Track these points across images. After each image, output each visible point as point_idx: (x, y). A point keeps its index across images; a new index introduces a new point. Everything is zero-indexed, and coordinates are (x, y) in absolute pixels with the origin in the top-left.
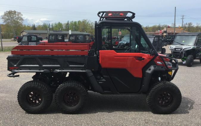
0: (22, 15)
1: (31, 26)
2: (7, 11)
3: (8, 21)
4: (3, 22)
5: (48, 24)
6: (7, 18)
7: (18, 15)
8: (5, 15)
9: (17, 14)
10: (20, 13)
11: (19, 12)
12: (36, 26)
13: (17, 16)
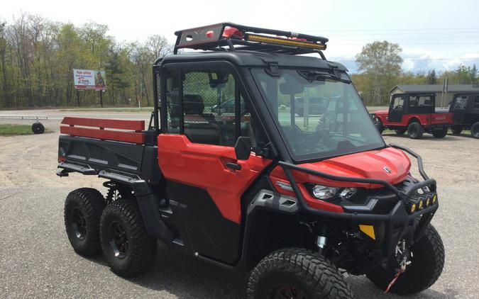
0: (401, 50)
1: (426, 75)
2: (368, 45)
3: (368, 66)
4: (358, 68)
5: (472, 68)
6: (368, 58)
7: (391, 51)
8: (364, 53)
9: (389, 48)
10: (396, 46)
11: (394, 43)
12: (438, 75)
13: (389, 53)
